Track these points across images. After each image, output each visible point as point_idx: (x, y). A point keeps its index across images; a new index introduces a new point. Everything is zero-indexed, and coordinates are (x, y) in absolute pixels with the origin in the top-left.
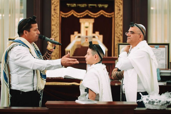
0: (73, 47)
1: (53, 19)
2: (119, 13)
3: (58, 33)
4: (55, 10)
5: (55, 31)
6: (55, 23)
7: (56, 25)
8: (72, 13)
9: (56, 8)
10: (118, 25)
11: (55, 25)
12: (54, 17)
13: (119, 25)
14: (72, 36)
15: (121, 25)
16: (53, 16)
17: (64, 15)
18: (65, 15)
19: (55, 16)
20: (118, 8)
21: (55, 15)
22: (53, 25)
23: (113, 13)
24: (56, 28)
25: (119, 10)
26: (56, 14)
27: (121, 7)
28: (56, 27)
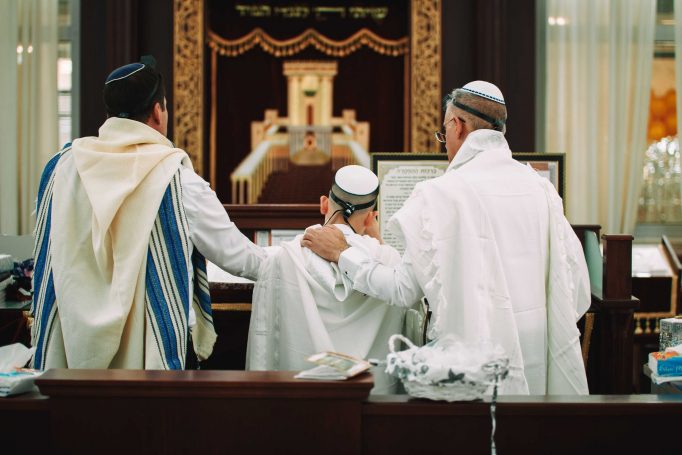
0: (261, 167)
1: (179, 64)
2: (426, 39)
3: (197, 114)
4: (186, 28)
5: (186, 107)
6: (186, 78)
7: (192, 86)
8: (257, 40)
9: (190, 23)
10: (423, 85)
11: (186, 86)
12: (185, 56)
13: (428, 86)
14: (256, 127)
15: (435, 86)
16: (179, 51)
17: (226, 48)
18: (232, 48)
19: (187, 52)
20: (424, 22)
21: (186, 47)
22: (179, 85)
23: (405, 40)
24: (190, 96)
25: (429, 28)
26: (191, 46)
27: (435, 16)
28: (191, 92)
